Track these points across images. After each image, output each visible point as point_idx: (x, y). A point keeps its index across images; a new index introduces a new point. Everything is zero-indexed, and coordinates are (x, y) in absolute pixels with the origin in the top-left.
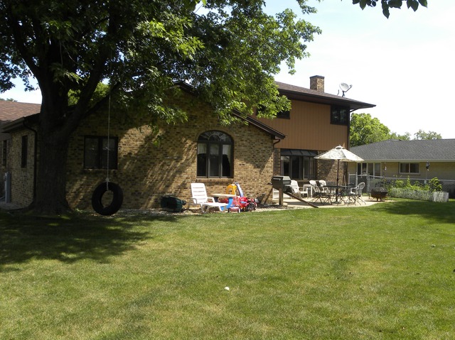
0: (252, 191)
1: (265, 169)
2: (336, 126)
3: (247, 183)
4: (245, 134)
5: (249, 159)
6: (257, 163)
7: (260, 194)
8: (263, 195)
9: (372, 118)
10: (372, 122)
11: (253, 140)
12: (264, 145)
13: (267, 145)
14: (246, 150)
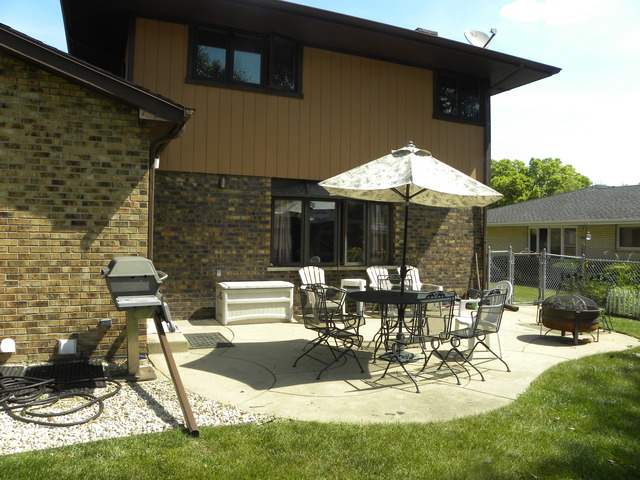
0: (47, 310)
1: (111, 231)
2: (444, 122)
3: (24, 284)
4: (15, 101)
5: (31, 195)
6: (70, 210)
7: (87, 322)
8: (103, 328)
9: (563, 165)
10: (563, 170)
11: (53, 124)
12: (108, 146)
13: (122, 147)
14: (17, 160)
